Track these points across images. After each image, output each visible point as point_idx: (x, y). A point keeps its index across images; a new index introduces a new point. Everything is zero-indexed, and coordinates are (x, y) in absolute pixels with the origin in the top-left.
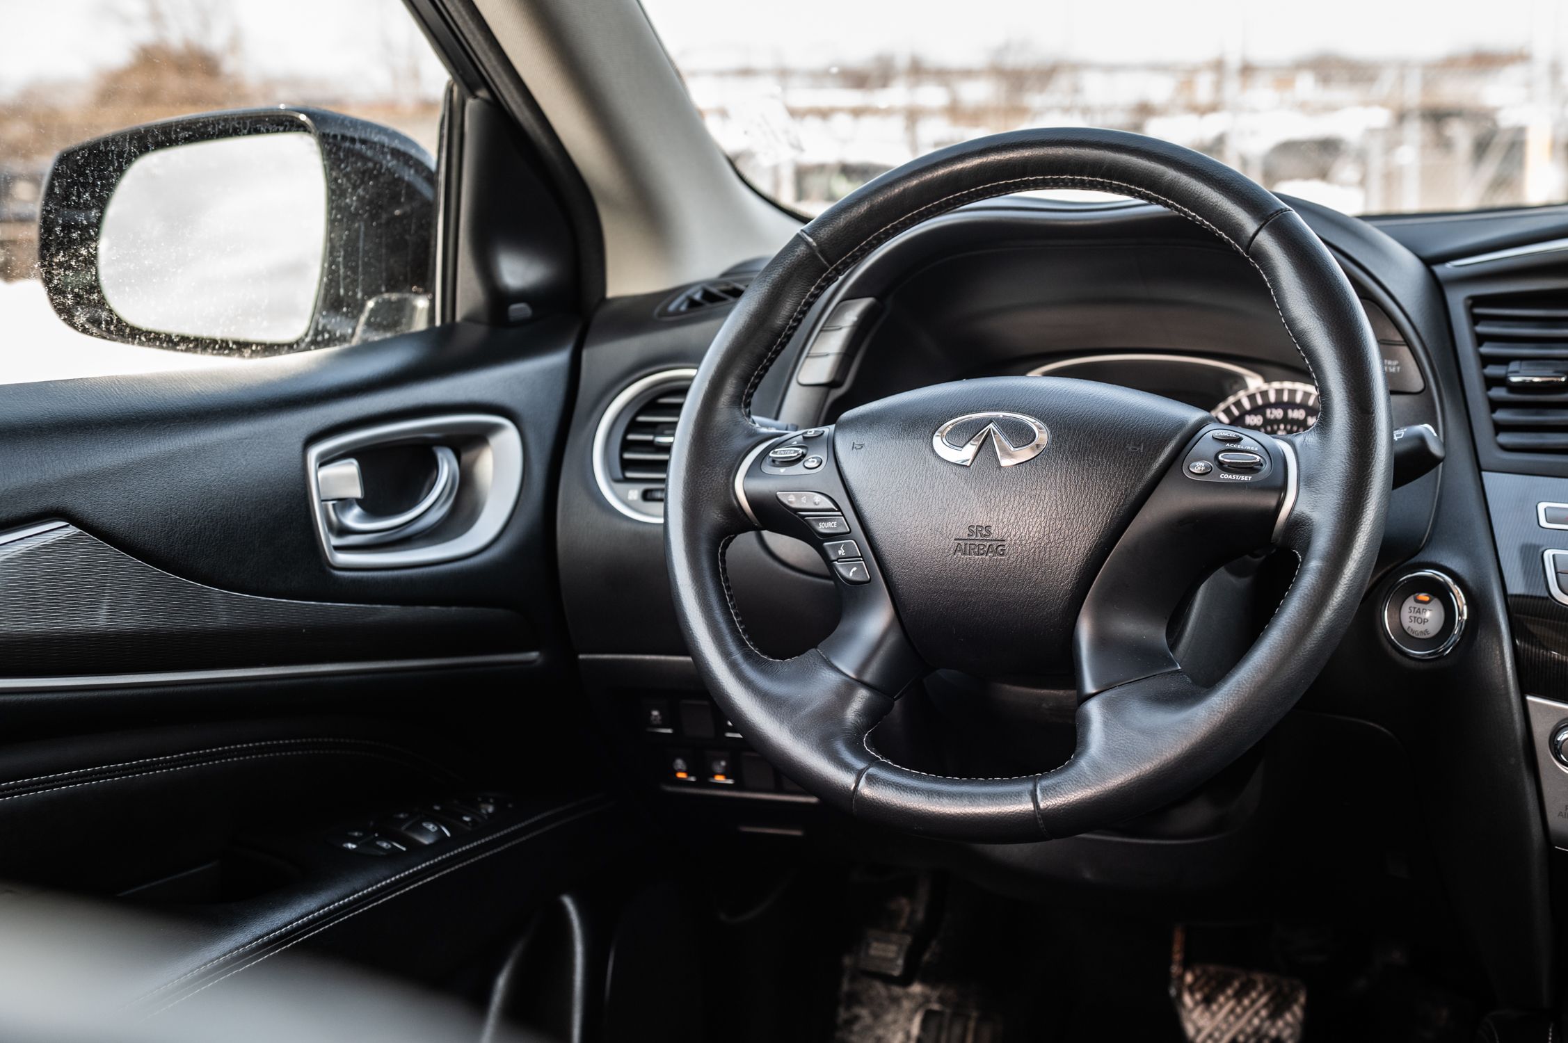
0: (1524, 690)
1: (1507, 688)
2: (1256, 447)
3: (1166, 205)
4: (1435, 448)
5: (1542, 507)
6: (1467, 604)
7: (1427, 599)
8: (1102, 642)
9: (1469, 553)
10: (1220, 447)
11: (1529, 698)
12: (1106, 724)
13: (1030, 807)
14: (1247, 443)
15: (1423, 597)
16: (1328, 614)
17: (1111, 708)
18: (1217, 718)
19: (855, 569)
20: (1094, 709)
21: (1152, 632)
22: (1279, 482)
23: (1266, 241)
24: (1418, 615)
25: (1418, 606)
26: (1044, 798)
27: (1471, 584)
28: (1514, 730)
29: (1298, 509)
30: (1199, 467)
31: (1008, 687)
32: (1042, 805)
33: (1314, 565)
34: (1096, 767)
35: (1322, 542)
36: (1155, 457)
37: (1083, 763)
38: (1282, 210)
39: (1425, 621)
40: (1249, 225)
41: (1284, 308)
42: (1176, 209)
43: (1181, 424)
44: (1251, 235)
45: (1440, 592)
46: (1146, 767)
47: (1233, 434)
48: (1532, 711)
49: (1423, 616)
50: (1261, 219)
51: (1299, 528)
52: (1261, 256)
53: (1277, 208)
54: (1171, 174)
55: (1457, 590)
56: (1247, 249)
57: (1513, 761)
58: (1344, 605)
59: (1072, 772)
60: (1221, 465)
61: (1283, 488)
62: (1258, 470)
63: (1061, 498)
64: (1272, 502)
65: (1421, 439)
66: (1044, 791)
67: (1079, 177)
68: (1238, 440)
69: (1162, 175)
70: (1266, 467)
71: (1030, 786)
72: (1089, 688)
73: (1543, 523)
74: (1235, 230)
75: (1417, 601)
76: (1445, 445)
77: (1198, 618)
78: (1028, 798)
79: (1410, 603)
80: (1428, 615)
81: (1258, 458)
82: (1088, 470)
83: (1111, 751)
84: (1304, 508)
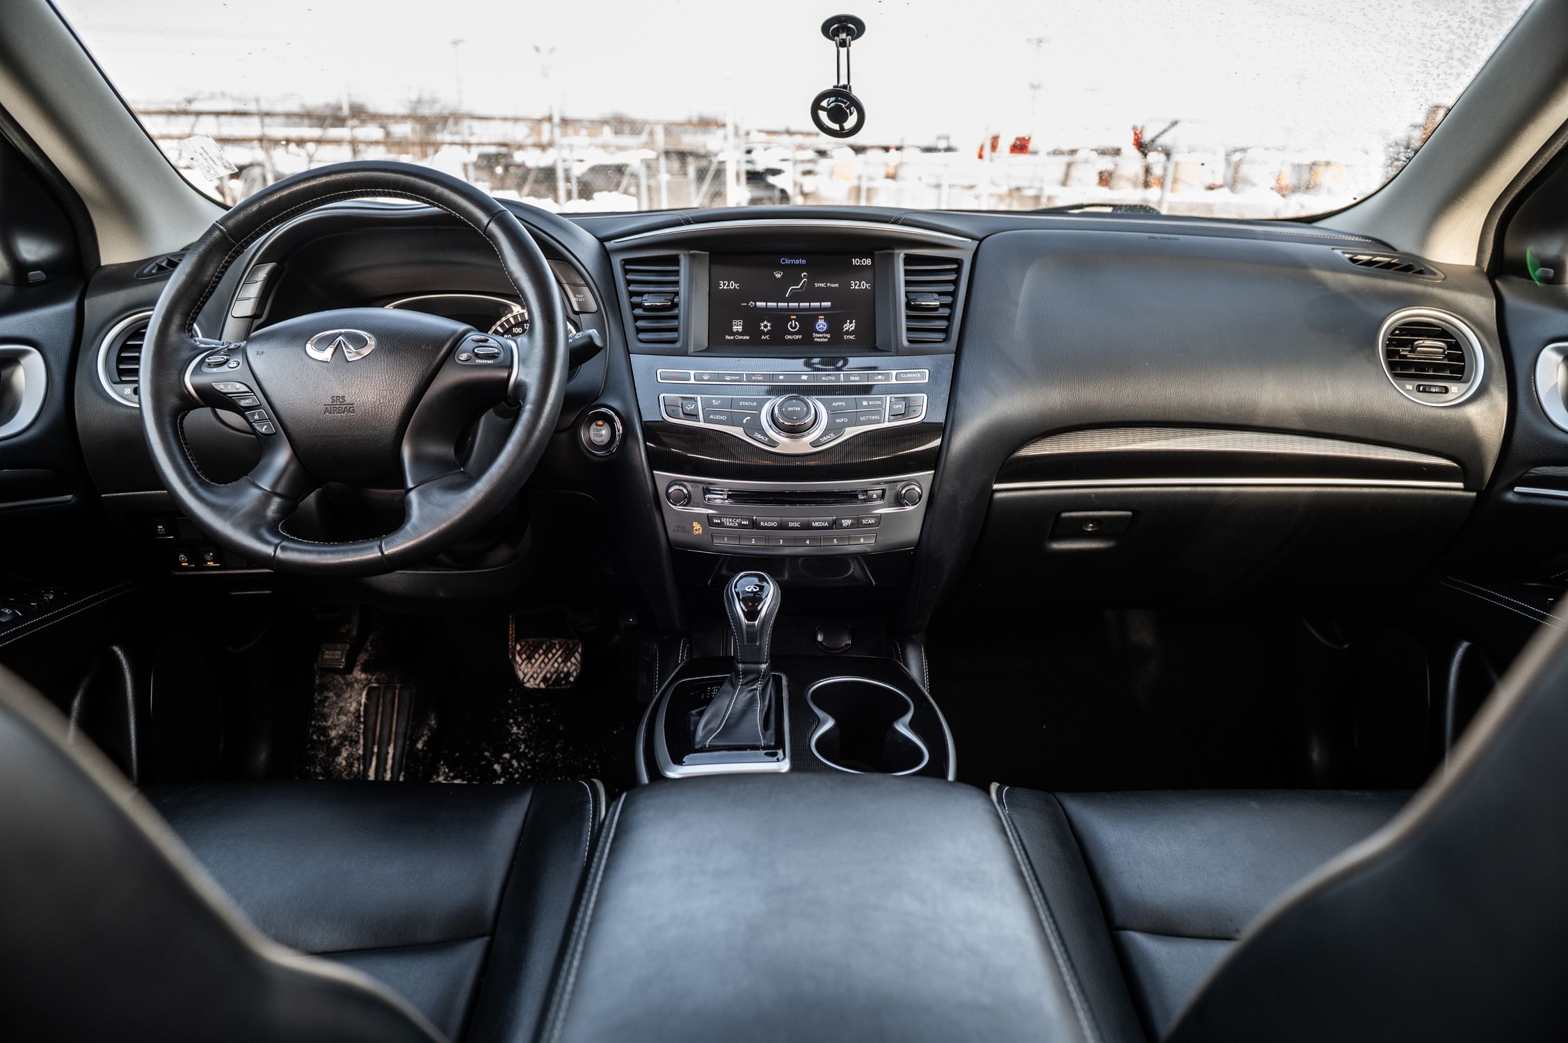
0: (652, 468)
1: (643, 467)
2: (496, 344)
3: (439, 207)
4: (598, 342)
5: (659, 371)
6: (621, 425)
7: (602, 423)
8: (417, 458)
9: (623, 399)
10: (476, 345)
11: (655, 472)
12: (420, 504)
13: (380, 554)
14: (491, 342)
15: (600, 423)
16: (537, 434)
17: (422, 495)
18: (481, 495)
19: (266, 427)
20: (413, 496)
21: (444, 450)
22: (508, 363)
23: (493, 228)
24: (597, 433)
25: (599, 428)
26: (387, 549)
27: (623, 414)
28: (648, 489)
29: (519, 377)
30: (464, 356)
31: (373, 490)
32: (386, 553)
33: (528, 407)
34: (415, 528)
35: (532, 395)
36: (438, 352)
37: (408, 527)
38: (504, 211)
39: (601, 435)
40: (484, 219)
41: (506, 266)
42: (444, 209)
43: (454, 332)
44: (486, 225)
45: (609, 421)
46: (444, 525)
47: (483, 338)
48: (655, 476)
49: (600, 433)
50: (490, 216)
51: (520, 387)
52: (492, 236)
53: (499, 209)
54: (439, 189)
55: (616, 418)
56: (485, 233)
57: (648, 505)
58: (545, 428)
59: (402, 533)
60: (477, 355)
61: (511, 367)
62: (497, 357)
63: (385, 378)
64: (505, 374)
65: (590, 337)
66: (386, 544)
68: (486, 341)
69: (434, 190)
70: (502, 355)
71: (379, 543)
72: (410, 485)
73: (659, 380)
74: (477, 222)
75: (597, 425)
76: (604, 340)
77: (480, 443)
78: (377, 550)
79: (593, 426)
80: (604, 432)
81: (496, 351)
82: (399, 361)
83: (422, 519)
84: (522, 377)
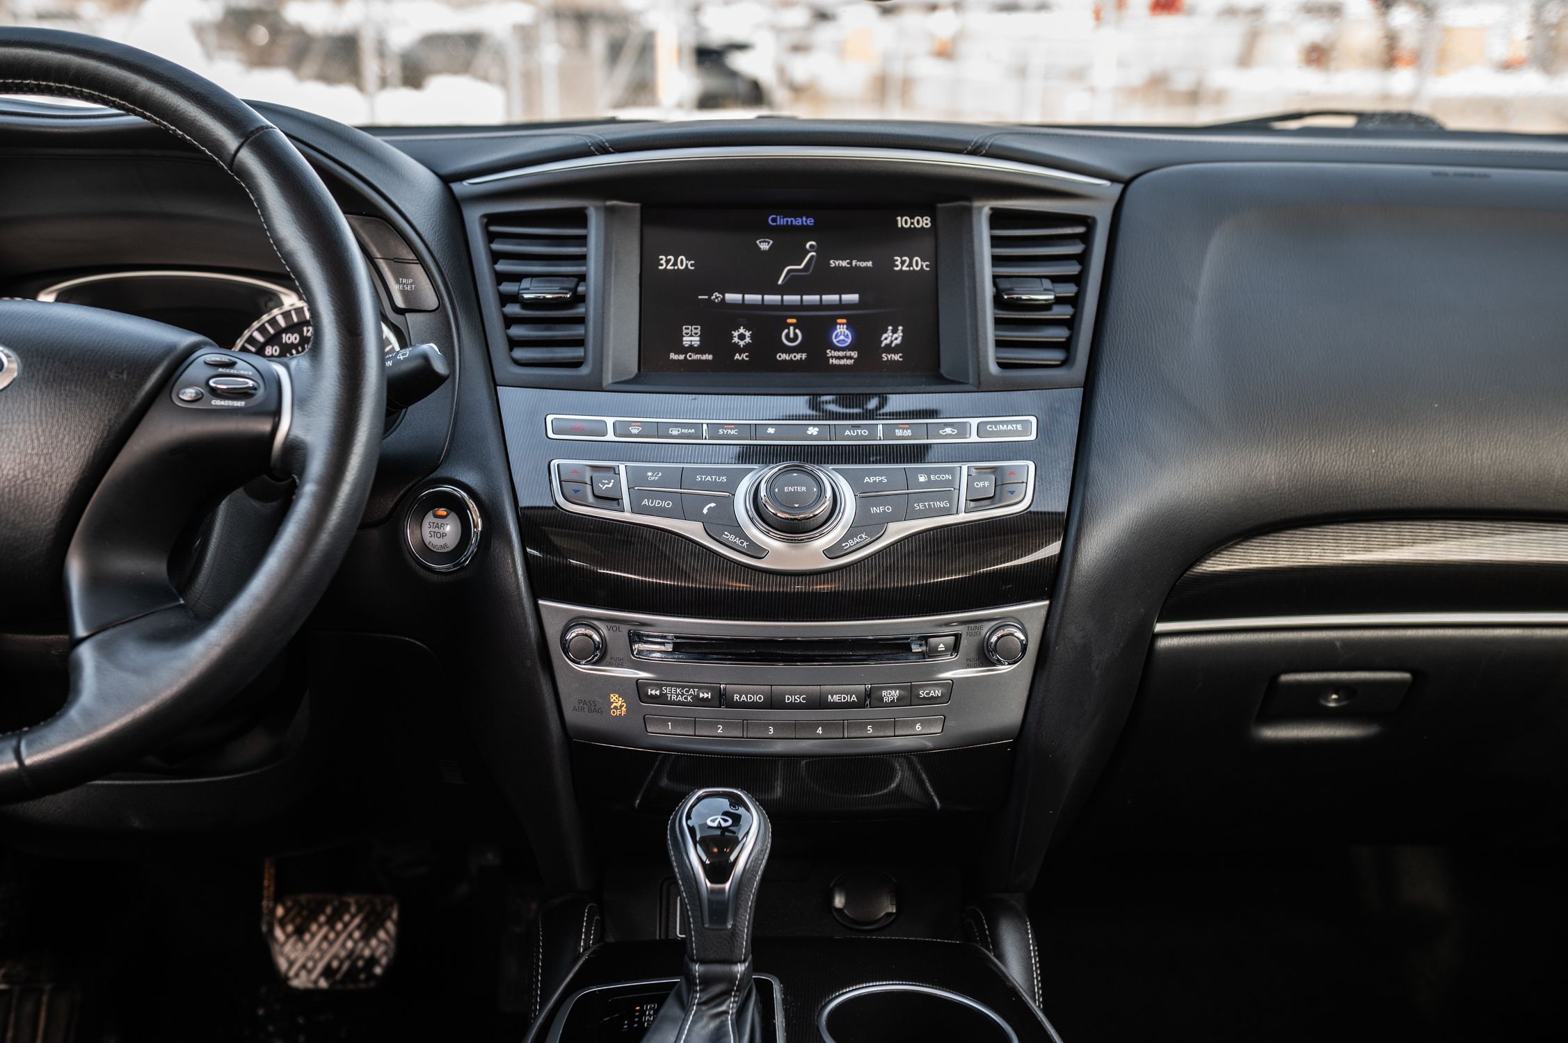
0: (536, 594)
1: (520, 594)
2: (250, 372)
3: (144, 117)
4: (440, 367)
5: (550, 418)
6: (481, 516)
7: (445, 513)
8: (96, 582)
9: (483, 468)
10: (212, 371)
11: (540, 602)
12: (98, 669)
13: (15, 765)
14: (242, 367)
15: (442, 512)
16: (324, 538)
17: (106, 652)
18: (216, 652)
20: (86, 654)
21: (151, 567)
22: (273, 407)
23: (248, 158)
24: (437, 530)
25: (439, 521)
26: (30, 755)
27: (484, 497)
28: (528, 634)
29: (293, 433)
30: (189, 394)
32: (28, 761)
33: (309, 490)
34: (87, 714)
35: (316, 466)
36: (140, 385)
37: (74, 713)
38: (267, 127)
39: (443, 535)
40: (231, 141)
41: (271, 228)
42: (155, 121)
43: (171, 348)
44: (233, 152)
45: (458, 508)
46: (143, 709)
47: (225, 359)
48: (544, 614)
49: (442, 531)
50: (241, 136)
51: (295, 451)
52: (244, 174)
53: (258, 125)
54: (144, 84)
55: (471, 504)
56: (231, 168)
57: (529, 663)
58: (340, 528)
59: (61, 724)
60: (215, 392)
61: (277, 414)
62: (252, 395)
63: (37, 432)
64: (266, 427)
65: (426, 358)
66: (29, 745)
67: (44, 83)
68: (231, 365)
69: (135, 85)
70: (261, 392)
71: (14, 742)
72: (80, 631)
73: (551, 435)
74: (217, 146)
75: (436, 516)
76: (451, 363)
77: (218, 548)
78: (10, 756)
79: (429, 518)
80: (448, 528)
81: (251, 383)
82: (65, 400)
83: (102, 697)
84: (299, 433)
